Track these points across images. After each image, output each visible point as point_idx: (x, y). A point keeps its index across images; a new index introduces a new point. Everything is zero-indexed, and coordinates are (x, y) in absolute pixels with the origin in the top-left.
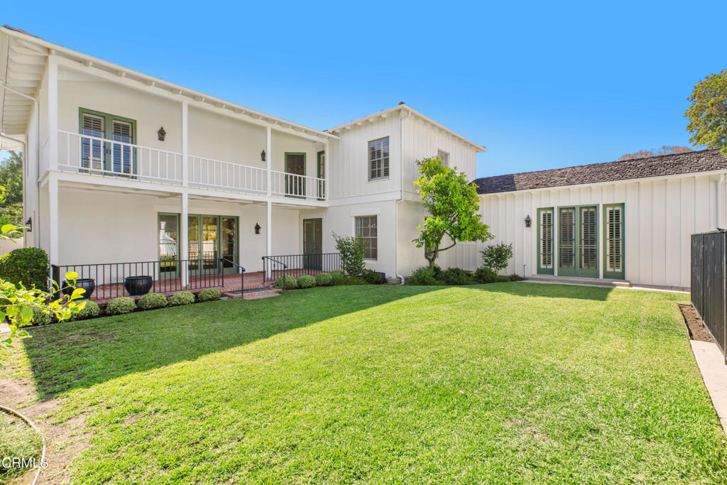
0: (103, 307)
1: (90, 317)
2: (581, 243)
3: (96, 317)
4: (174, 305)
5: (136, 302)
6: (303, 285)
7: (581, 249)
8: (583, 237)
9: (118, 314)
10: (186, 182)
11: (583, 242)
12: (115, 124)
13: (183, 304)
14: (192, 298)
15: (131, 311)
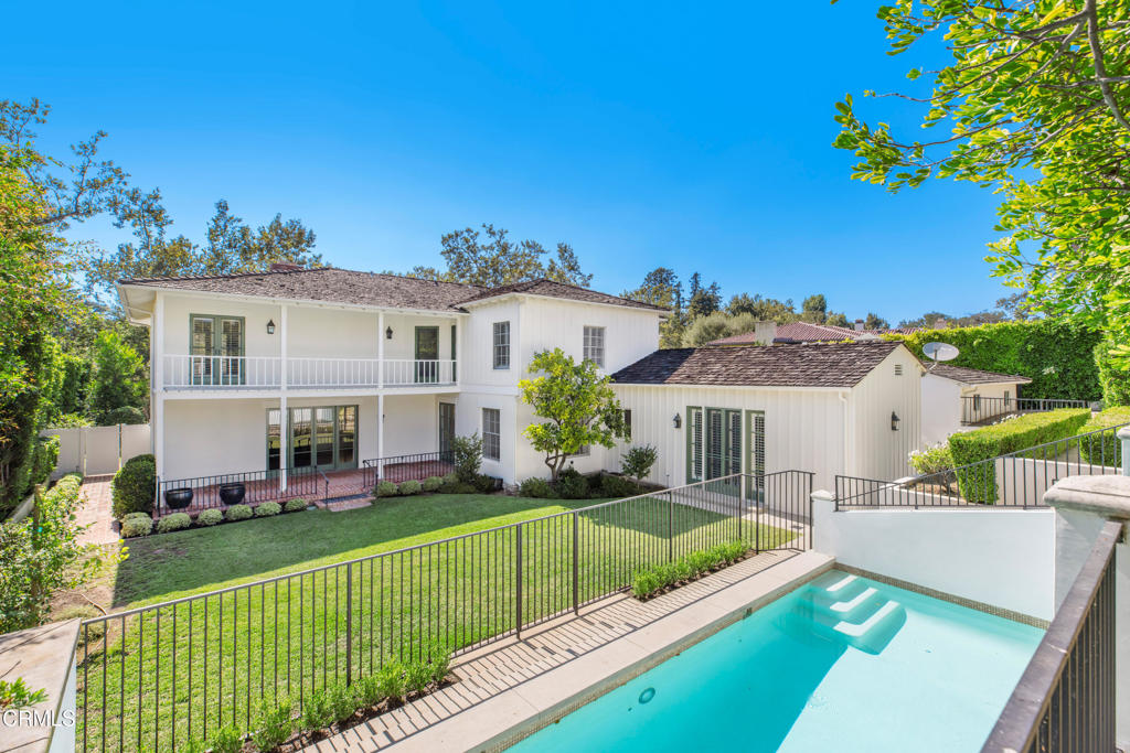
0: (195, 518)
1: (182, 529)
2: (727, 454)
3: (187, 528)
4: (259, 517)
5: (224, 513)
6: (404, 492)
7: (727, 463)
8: (731, 446)
9: (206, 526)
10: (284, 385)
11: (731, 452)
12: (225, 323)
13: (268, 516)
14: (278, 508)
15: (218, 524)
